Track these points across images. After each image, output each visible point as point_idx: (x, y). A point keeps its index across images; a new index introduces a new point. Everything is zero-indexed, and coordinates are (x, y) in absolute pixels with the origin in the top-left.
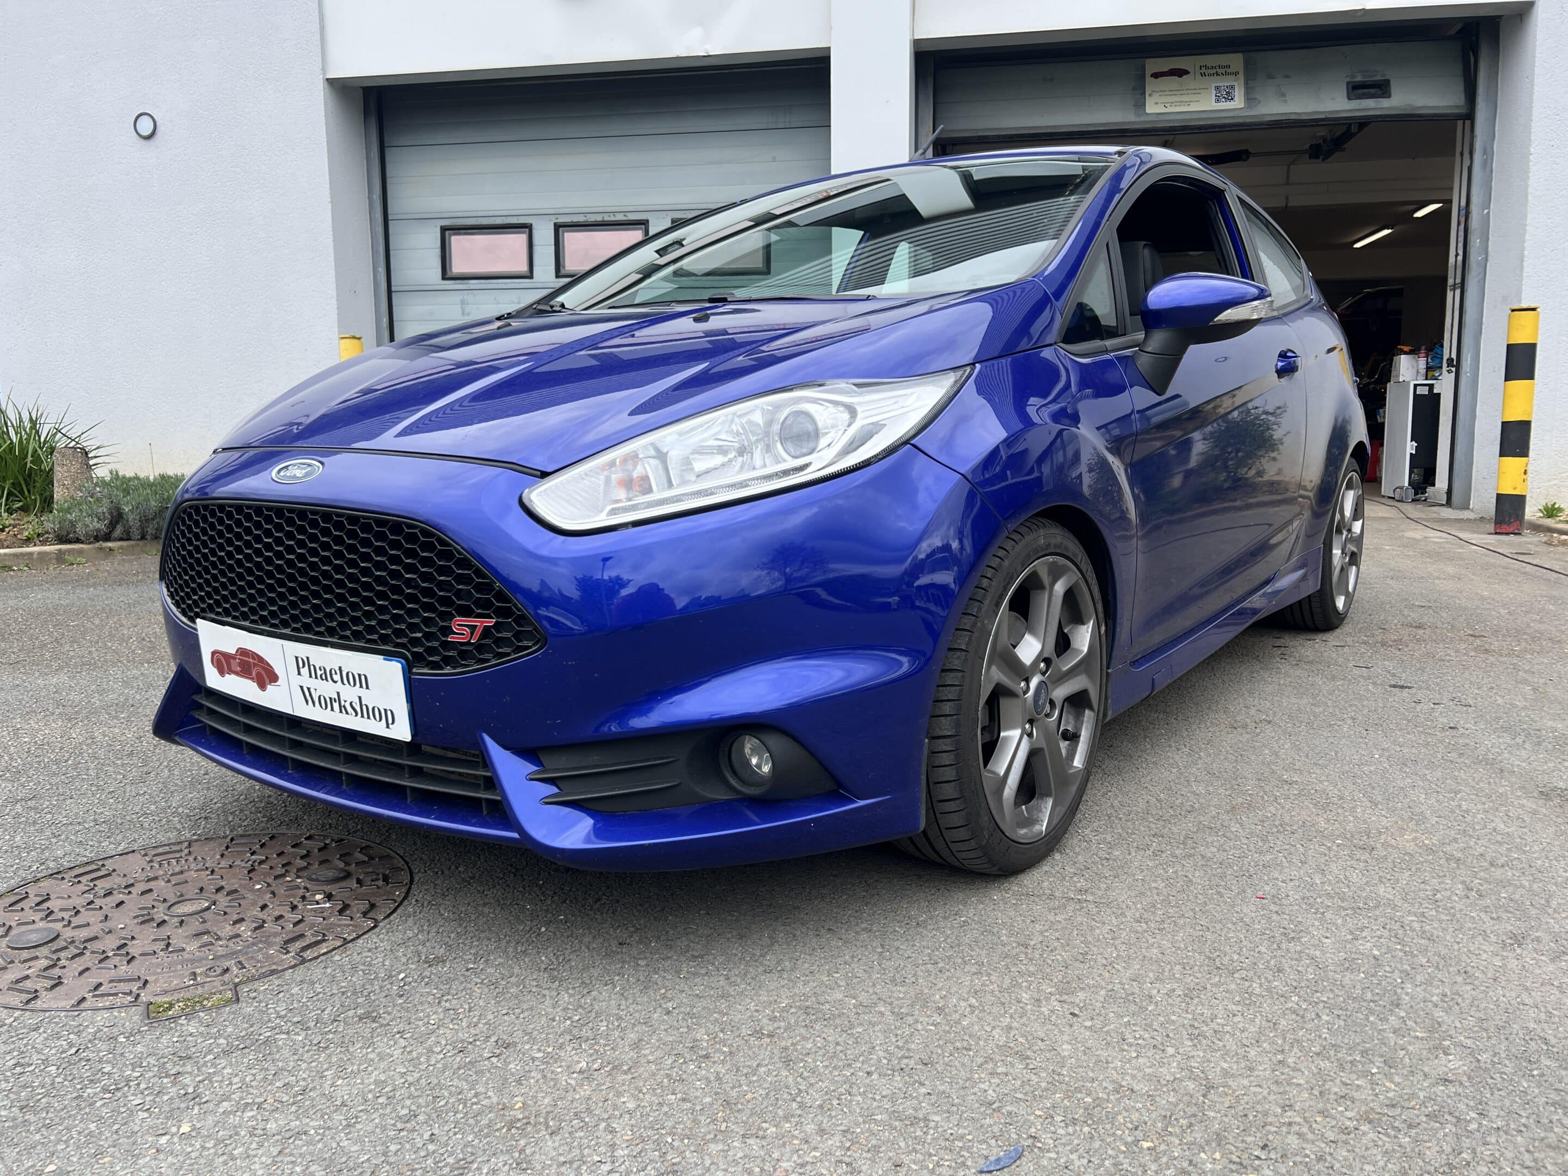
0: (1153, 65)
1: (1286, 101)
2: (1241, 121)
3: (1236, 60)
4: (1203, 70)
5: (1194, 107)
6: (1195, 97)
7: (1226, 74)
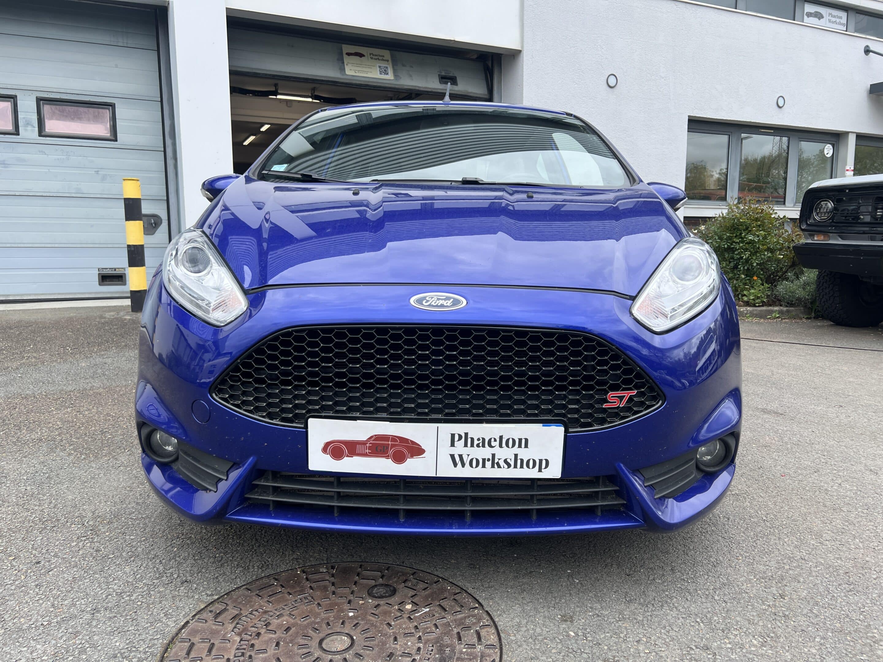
0: (347, 48)
1: (412, 80)
2: (393, 86)
3: (386, 54)
4: (372, 56)
5: (370, 75)
6: (369, 70)
7: (383, 60)
